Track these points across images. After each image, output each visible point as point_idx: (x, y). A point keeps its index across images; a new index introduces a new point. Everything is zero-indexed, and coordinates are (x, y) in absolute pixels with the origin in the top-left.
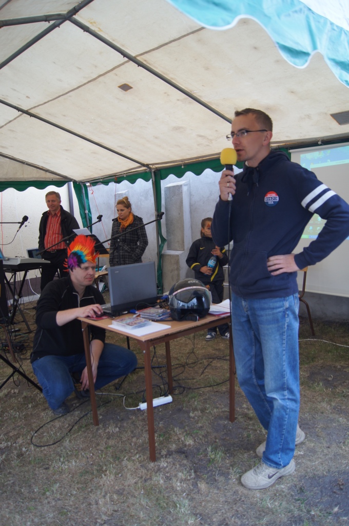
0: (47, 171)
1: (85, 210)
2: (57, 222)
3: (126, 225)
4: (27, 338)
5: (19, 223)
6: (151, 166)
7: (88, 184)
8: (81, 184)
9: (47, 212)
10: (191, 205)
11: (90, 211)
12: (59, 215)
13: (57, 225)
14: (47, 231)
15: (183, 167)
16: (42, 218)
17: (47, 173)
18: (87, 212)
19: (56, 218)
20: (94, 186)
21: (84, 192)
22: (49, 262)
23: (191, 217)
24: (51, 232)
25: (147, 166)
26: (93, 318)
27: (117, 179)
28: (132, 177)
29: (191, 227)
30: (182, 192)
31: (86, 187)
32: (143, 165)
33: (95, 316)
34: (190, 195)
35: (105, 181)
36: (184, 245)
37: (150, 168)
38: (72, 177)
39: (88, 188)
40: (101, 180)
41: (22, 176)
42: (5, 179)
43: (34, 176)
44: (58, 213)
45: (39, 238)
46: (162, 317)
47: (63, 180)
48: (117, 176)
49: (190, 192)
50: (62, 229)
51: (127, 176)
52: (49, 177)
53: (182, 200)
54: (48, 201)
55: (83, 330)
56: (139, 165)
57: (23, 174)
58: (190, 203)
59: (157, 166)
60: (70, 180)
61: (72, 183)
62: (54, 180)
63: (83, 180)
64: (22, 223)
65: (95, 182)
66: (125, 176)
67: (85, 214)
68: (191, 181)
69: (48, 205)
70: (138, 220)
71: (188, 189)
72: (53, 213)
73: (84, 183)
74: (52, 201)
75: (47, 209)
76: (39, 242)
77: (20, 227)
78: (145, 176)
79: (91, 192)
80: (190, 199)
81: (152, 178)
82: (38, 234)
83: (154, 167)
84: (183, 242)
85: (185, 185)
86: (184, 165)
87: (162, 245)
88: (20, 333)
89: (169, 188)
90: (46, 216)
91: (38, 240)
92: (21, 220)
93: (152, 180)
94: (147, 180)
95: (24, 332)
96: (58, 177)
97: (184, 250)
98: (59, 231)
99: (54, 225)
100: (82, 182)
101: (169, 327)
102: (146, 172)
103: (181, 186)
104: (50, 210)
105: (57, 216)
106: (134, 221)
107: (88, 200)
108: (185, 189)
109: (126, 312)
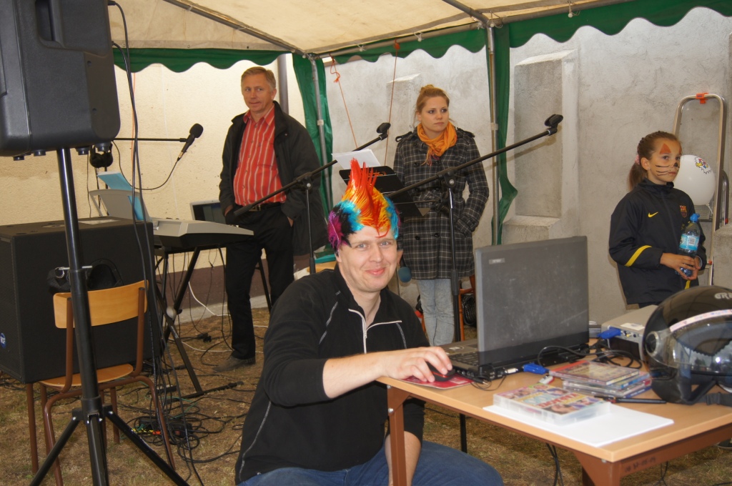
0: (236, 26)
1: (317, 119)
2: (266, 140)
3: (444, 149)
4: (194, 410)
5: (181, 140)
6: (487, 15)
7: (327, 60)
8: (310, 58)
9: (242, 116)
10: (580, 110)
11: (328, 122)
12: (270, 123)
13: (265, 145)
14: (241, 159)
15: (570, 15)
16: (231, 129)
17: (238, 32)
18: (321, 122)
19: (263, 130)
20: (341, 63)
21: (317, 78)
22: (251, 233)
23: (579, 138)
24: (250, 162)
25: (477, 14)
26: (428, 382)
27: (400, 46)
28: (436, 43)
29: (579, 162)
30: (560, 78)
31: (321, 67)
32: (469, 12)
33: (432, 379)
34: (580, 83)
35: (371, 51)
36: (560, 204)
37: (483, 20)
38: (292, 43)
39: (327, 70)
40: (361, 50)
41: (181, 38)
42: (146, 42)
43: (209, 38)
44: (269, 117)
45: (222, 175)
46: (629, 391)
47: (272, 48)
48: (399, 41)
49: (580, 79)
50: (277, 156)
51: (425, 40)
52: (243, 41)
53: (561, 98)
54: (246, 89)
55: (391, 410)
56: (459, 11)
57: (184, 33)
58: (578, 104)
59: (502, 14)
60: (289, 49)
61: (289, 58)
62: (251, 48)
63: (317, 49)
64: (189, 141)
65: (344, 55)
66: (420, 40)
67: (318, 127)
68: (583, 51)
69: (246, 99)
70: (465, 137)
71: (574, 71)
72: (257, 119)
73: (317, 56)
74: (256, 88)
75: (243, 109)
76: (221, 186)
77: (184, 150)
78: (470, 39)
79: (335, 77)
80: (579, 95)
81: (487, 43)
82: (219, 167)
83: (494, 17)
84: (559, 197)
85: (568, 61)
86: (574, 12)
87: (505, 203)
88: (175, 395)
89: (528, 67)
90: (239, 124)
91: (219, 180)
92: (186, 135)
93: (488, 49)
94: (474, 49)
95: (185, 393)
96: (260, 41)
97: (559, 216)
98: (268, 160)
99: (259, 146)
100: (314, 55)
101: (670, 422)
102: (475, 30)
103: (559, 62)
104: (249, 112)
105: (266, 124)
106: (457, 141)
107: (325, 96)
108: (567, 69)
109: (514, 370)
